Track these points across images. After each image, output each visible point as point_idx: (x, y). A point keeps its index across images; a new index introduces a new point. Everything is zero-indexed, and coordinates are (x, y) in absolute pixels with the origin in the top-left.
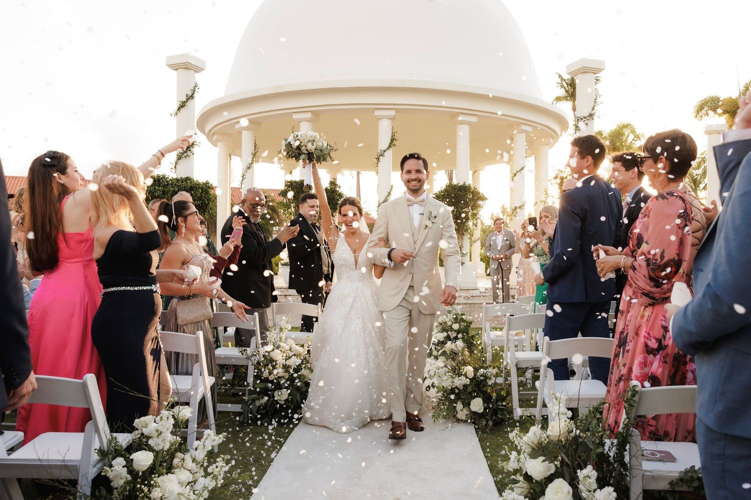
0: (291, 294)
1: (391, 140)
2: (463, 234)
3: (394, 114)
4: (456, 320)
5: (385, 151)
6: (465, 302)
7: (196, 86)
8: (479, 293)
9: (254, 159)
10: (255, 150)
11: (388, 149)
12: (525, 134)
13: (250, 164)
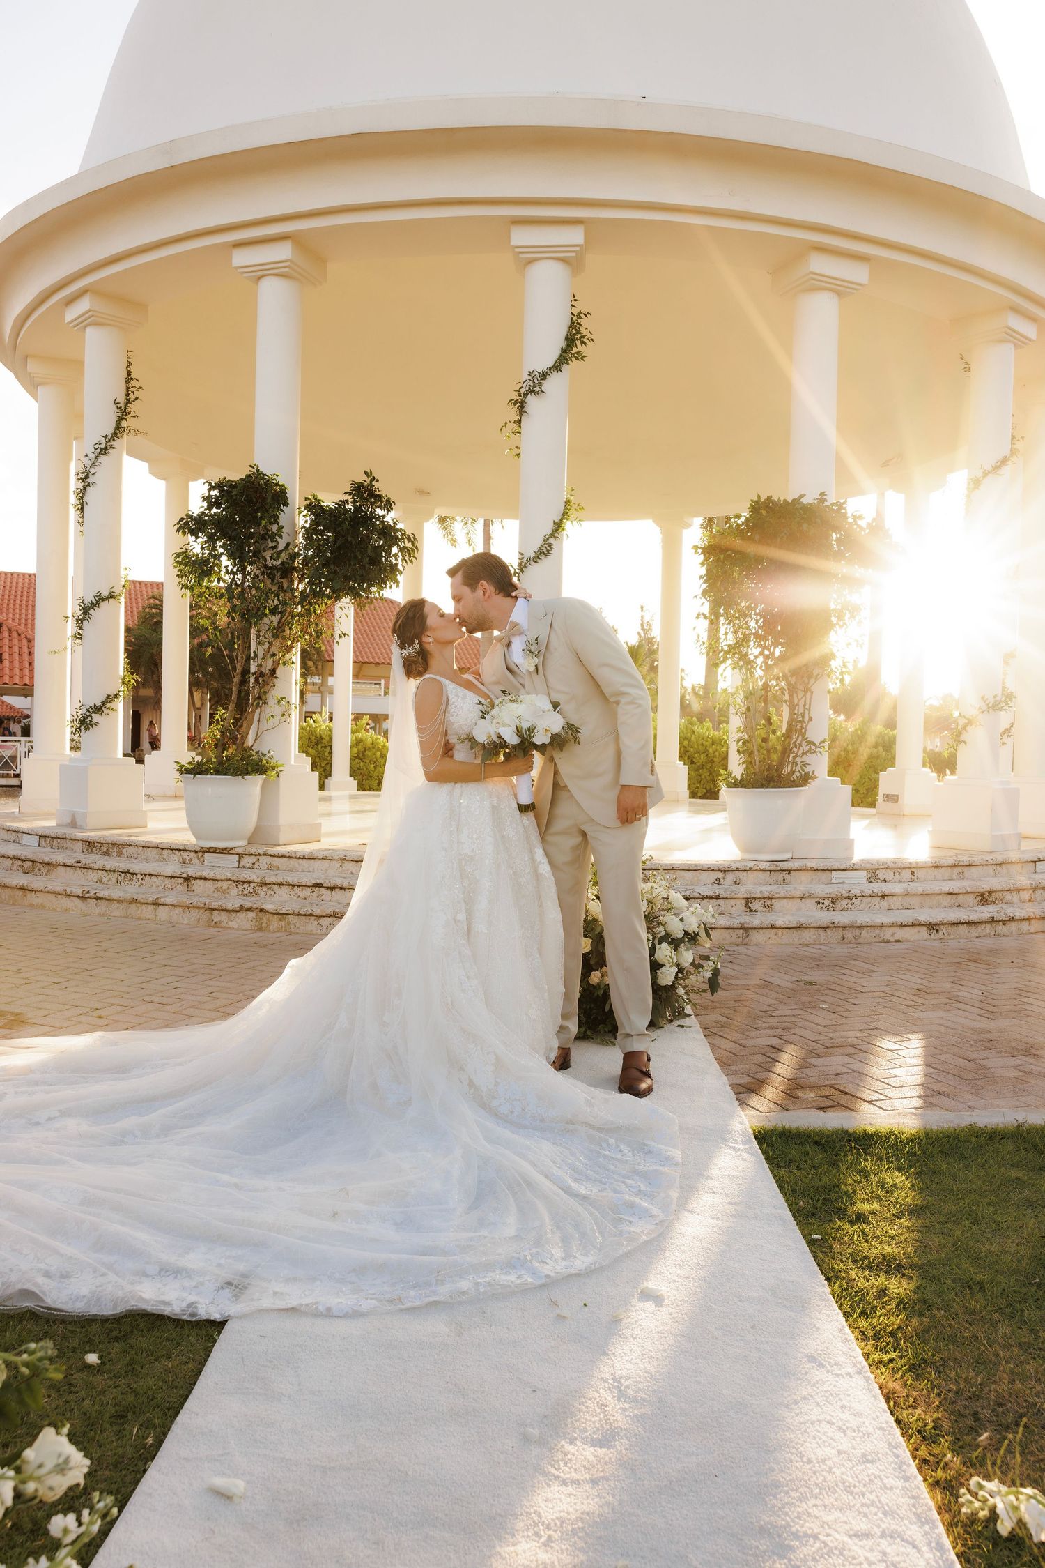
0: (205, 874)
1: (567, 339)
3: (581, 241)
5: (544, 376)
6: (824, 917)
8: (865, 880)
9: (124, 424)
10: (128, 395)
11: (557, 367)
12: (1012, 346)
13: (109, 437)
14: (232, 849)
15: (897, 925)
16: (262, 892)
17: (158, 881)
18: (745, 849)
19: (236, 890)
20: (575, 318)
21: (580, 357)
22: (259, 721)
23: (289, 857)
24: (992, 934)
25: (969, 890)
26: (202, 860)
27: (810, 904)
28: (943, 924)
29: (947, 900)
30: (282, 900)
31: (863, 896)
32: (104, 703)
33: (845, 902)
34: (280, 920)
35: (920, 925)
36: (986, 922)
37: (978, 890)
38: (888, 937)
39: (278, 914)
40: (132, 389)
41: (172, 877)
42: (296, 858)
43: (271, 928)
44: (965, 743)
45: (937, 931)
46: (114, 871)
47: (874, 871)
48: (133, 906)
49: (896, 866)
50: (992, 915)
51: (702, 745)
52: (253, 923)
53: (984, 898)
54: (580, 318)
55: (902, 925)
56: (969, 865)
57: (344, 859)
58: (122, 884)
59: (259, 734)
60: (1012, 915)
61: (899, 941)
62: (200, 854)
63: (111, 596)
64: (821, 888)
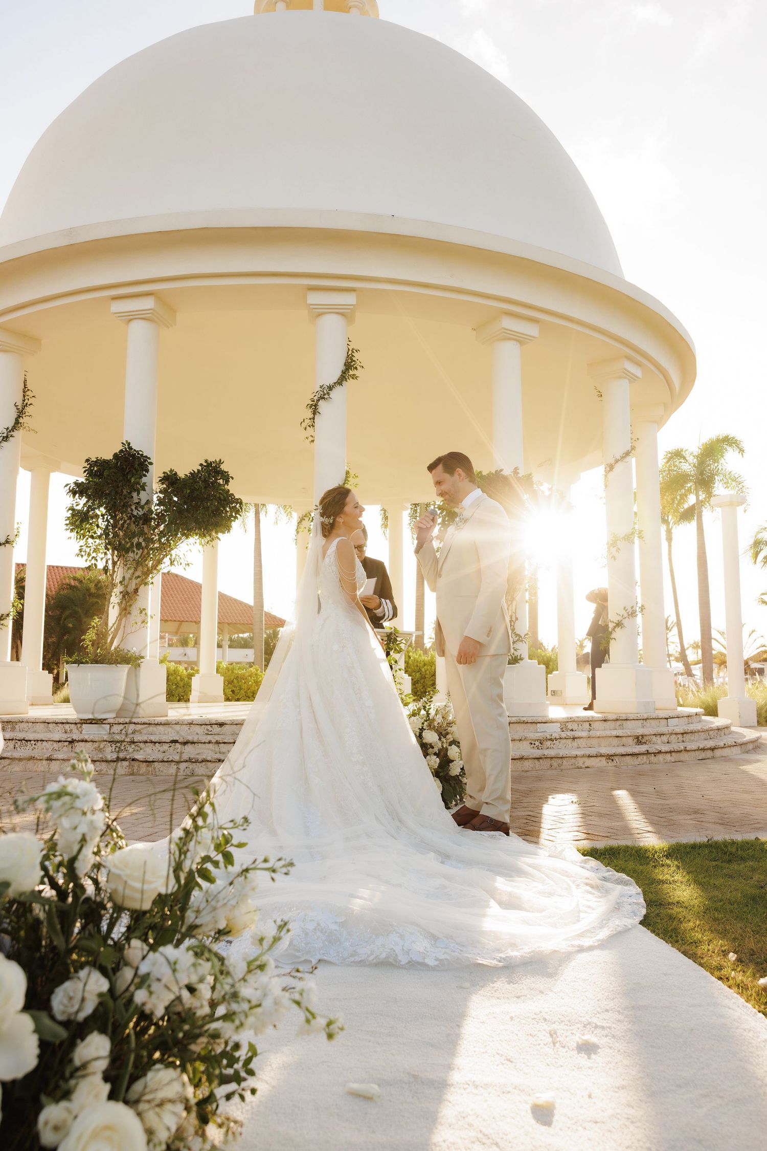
0: (86, 737)
1: (345, 365)
3: (354, 303)
5: (330, 388)
6: (538, 753)
8: (559, 730)
9: (21, 420)
10: (24, 401)
11: (340, 382)
12: (627, 381)
13: (10, 429)
14: (105, 720)
15: (586, 756)
16: (130, 749)
17: (48, 745)
19: (110, 748)
20: (350, 353)
21: (354, 377)
22: (124, 627)
23: (150, 724)
24: (648, 762)
25: (629, 734)
26: (80, 729)
27: (526, 744)
28: (616, 755)
29: (616, 740)
30: (147, 753)
31: (561, 738)
33: (549, 743)
34: (148, 766)
35: (601, 756)
36: (643, 754)
37: (635, 734)
38: (581, 764)
39: (146, 762)
40: (28, 397)
41: (59, 741)
42: (155, 724)
43: (141, 772)
44: (615, 639)
45: (612, 760)
46: (12, 740)
47: (565, 724)
48: (31, 762)
49: (579, 720)
50: (647, 749)
51: (417, 666)
52: (127, 770)
53: (639, 740)
54: (353, 352)
55: (589, 756)
56: (626, 720)
57: (192, 724)
58: (18, 749)
59: (125, 635)
60: (660, 749)
61: (588, 767)
62: (79, 725)
63: (7, 542)
64: (532, 733)
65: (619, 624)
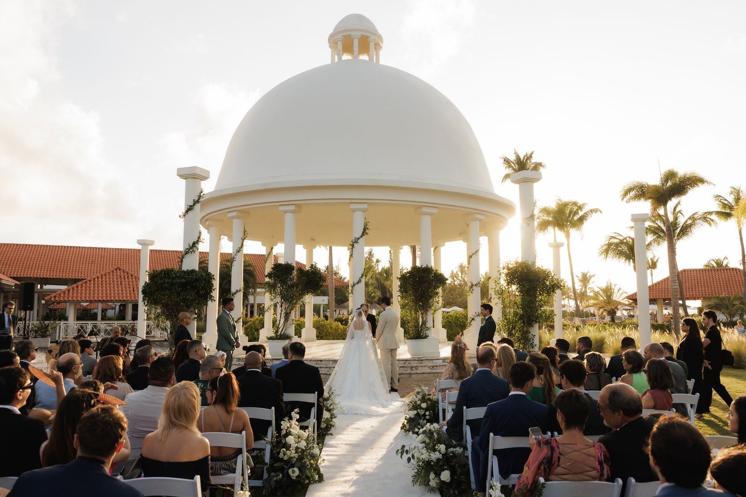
1: (364, 230)
2: (427, 311)
3: (367, 207)
4: (423, 400)
5: (358, 239)
6: (430, 371)
7: (202, 192)
11: (361, 237)
12: (478, 221)
13: (239, 247)
18: (411, 355)
20: (366, 223)
21: (367, 234)
27: (427, 368)
32: (238, 320)
33: (435, 367)
40: (245, 234)
63: (240, 290)
64: (430, 364)
65: (473, 319)
